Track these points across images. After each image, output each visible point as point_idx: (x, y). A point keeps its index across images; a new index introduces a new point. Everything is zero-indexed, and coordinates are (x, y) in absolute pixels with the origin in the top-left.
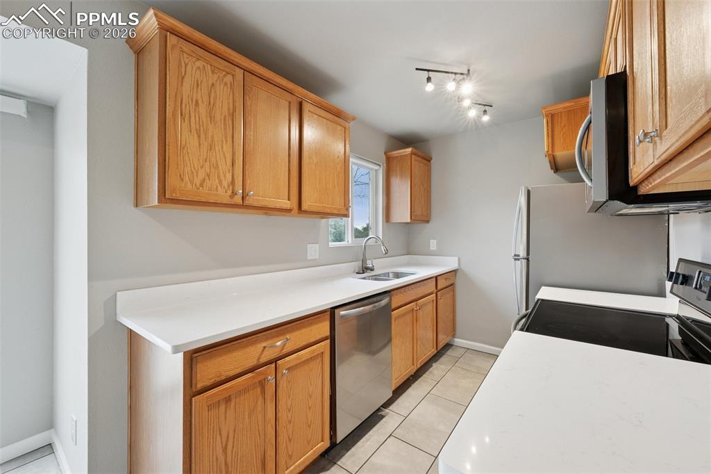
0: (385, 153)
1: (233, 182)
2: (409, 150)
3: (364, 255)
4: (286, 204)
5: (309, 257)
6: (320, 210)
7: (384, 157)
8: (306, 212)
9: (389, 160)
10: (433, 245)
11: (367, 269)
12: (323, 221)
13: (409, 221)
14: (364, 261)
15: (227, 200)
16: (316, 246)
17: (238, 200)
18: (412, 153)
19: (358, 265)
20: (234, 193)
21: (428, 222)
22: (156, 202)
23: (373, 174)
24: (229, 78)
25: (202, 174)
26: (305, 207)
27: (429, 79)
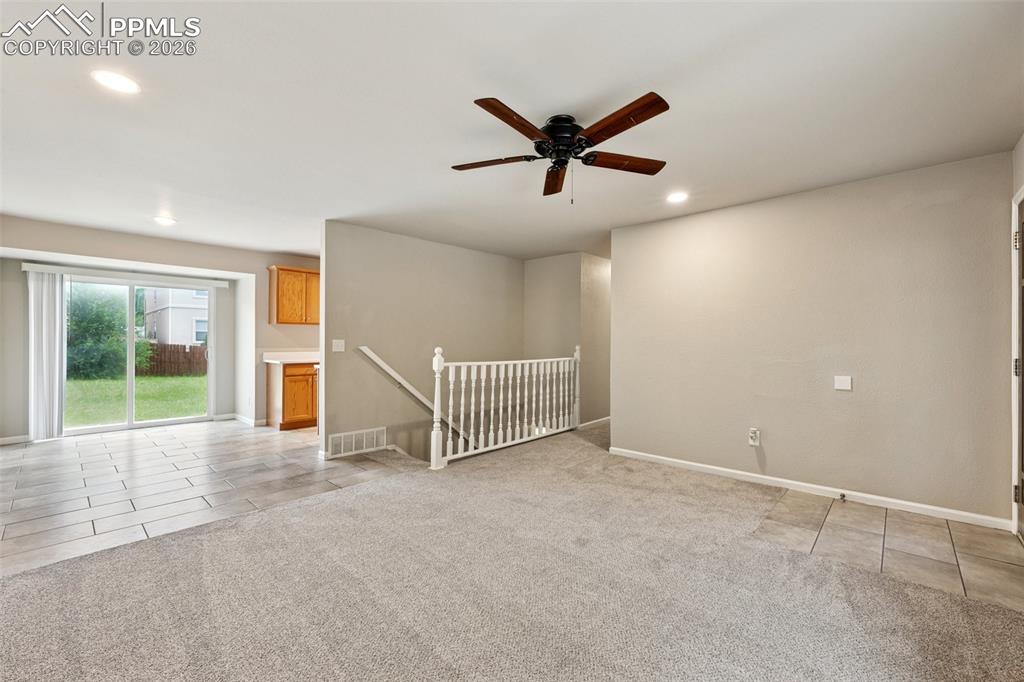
1: (301, 315)
15: (299, 322)
17: (303, 321)
20: (302, 319)
22: (276, 323)
25: (290, 313)
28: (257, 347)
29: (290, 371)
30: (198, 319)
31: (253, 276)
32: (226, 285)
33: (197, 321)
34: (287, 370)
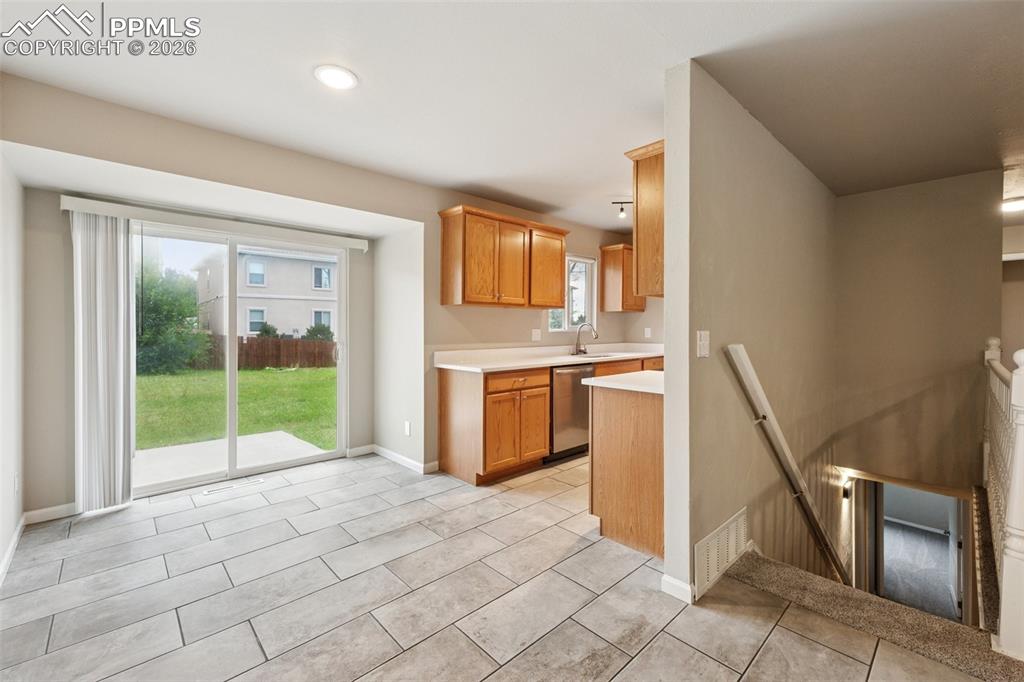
0: (601, 248)
1: (493, 290)
2: (621, 246)
3: (578, 339)
4: (521, 301)
5: (533, 339)
6: (543, 304)
7: (599, 251)
8: (534, 306)
9: (604, 254)
10: (648, 333)
11: (581, 351)
12: (544, 311)
13: (620, 310)
14: (578, 345)
15: (490, 301)
16: (539, 331)
17: (496, 300)
18: (624, 248)
19: (572, 348)
20: (494, 296)
21: (643, 311)
22: (460, 302)
23: (589, 266)
24: (492, 229)
25: (479, 287)
26: (533, 302)
27: (622, 210)
28: (426, 343)
29: (494, 385)
30: (252, 308)
31: (421, 225)
32: (364, 246)
33: (251, 311)
34: (490, 382)
